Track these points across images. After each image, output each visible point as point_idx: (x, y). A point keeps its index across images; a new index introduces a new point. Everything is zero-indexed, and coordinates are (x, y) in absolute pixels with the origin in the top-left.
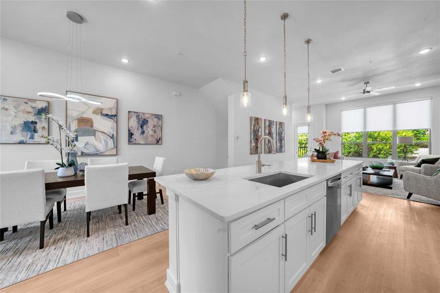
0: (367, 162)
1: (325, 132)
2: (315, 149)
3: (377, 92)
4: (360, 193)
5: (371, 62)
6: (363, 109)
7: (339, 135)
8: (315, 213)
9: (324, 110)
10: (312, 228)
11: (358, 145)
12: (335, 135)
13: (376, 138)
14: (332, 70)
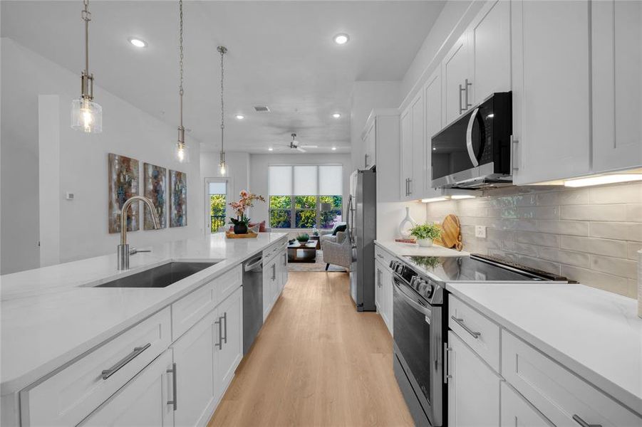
0: (294, 233)
1: (245, 194)
2: (232, 219)
3: (304, 149)
4: (285, 274)
5: (296, 110)
6: (291, 167)
7: (262, 199)
8: (225, 314)
9: (248, 160)
10: (221, 339)
11: (288, 212)
12: (257, 198)
13: (304, 204)
14: (257, 105)
